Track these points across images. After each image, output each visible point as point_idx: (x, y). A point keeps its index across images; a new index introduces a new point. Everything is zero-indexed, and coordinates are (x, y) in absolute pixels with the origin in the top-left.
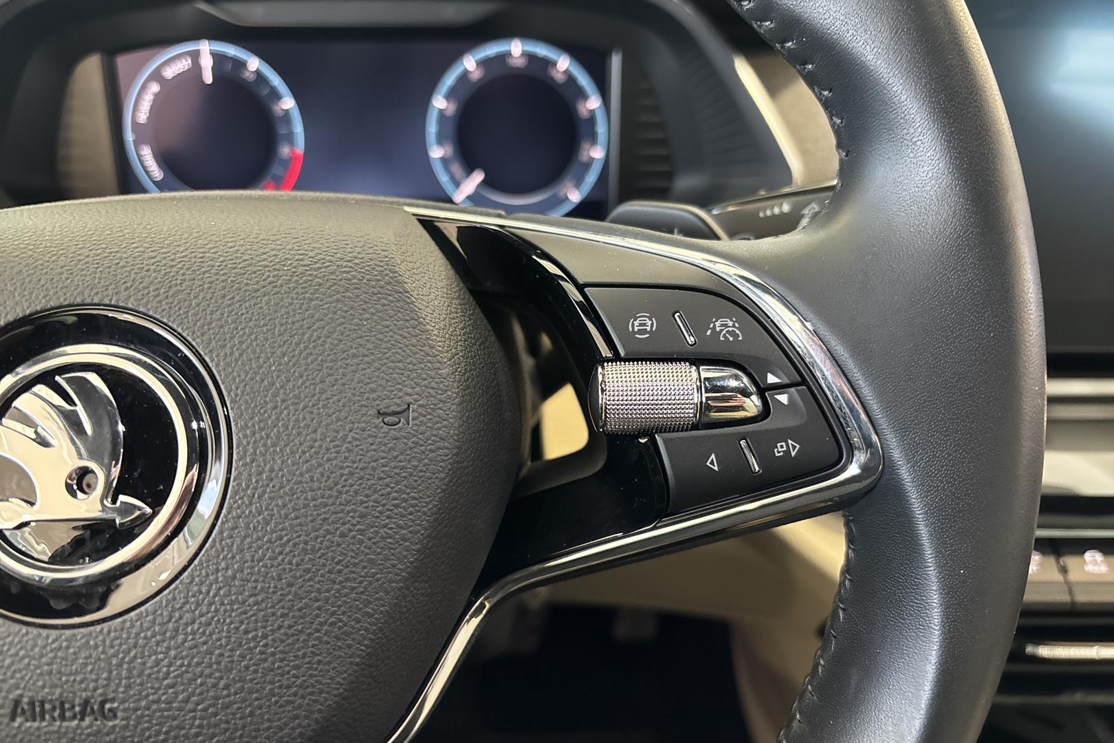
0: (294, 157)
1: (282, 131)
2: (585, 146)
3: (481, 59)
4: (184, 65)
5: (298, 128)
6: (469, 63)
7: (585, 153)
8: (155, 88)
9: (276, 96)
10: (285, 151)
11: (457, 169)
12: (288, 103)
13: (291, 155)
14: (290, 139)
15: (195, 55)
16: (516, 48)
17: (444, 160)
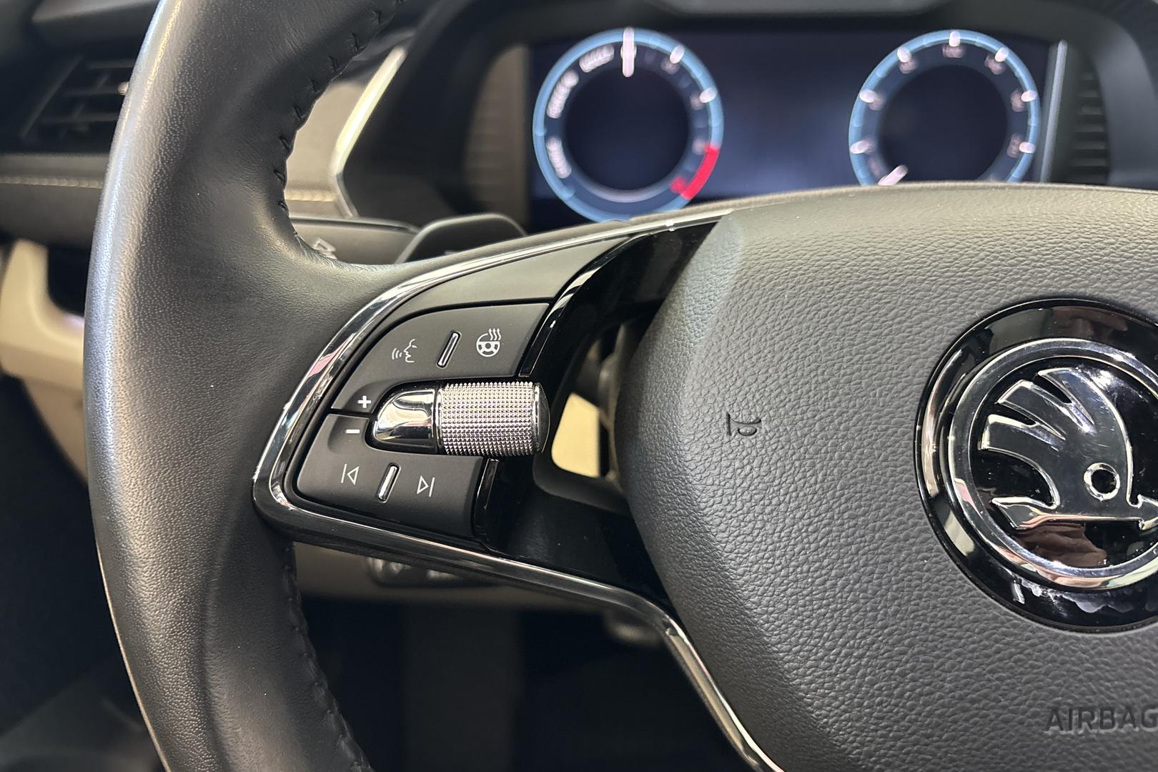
0: (710, 152)
1: (698, 124)
2: (1015, 140)
3: (915, 50)
4: (603, 57)
5: (716, 122)
6: (903, 55)
7: (1014, 148)
8: (571, 81)
9: (697, 89)
10: (698, 146)
11: (876, 166)
12: (709, 96)
13: (706, 151)
14: (706, 132)
15: (618, 47)
16: (954, 38)
17: (865, 157)
